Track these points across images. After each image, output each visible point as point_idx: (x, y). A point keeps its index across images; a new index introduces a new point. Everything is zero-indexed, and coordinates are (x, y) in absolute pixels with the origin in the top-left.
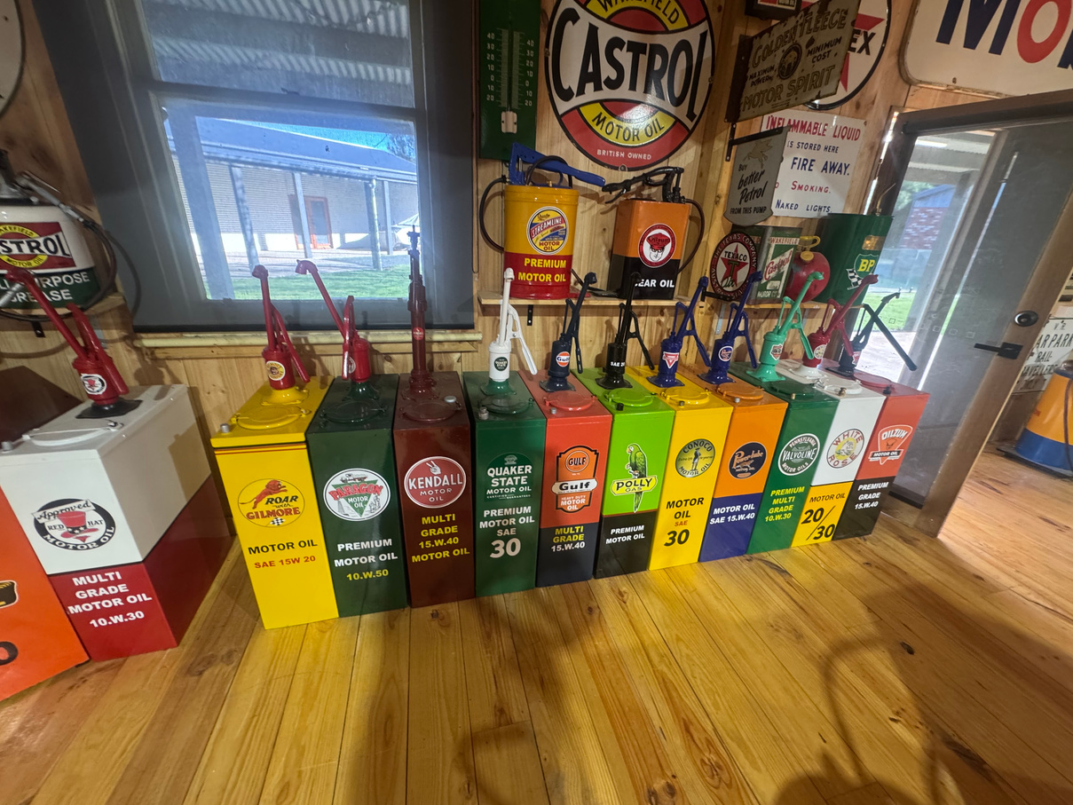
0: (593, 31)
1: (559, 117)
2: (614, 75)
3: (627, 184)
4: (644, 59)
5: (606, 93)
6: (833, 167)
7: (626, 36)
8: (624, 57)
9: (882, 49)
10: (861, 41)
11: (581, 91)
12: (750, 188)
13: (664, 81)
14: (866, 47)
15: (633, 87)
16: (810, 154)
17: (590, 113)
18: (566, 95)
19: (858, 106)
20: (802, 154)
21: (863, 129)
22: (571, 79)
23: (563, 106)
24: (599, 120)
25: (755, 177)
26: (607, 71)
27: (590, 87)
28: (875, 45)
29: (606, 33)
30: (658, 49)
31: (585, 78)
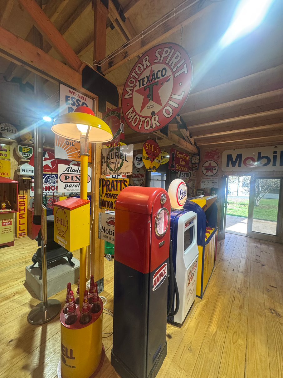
4: (185, 174)
6: (214, 182)
7: (184, 172)
8: (184, 174)
9: (218, 169)
10: (214, 169)
11: (179, 177)
14: (215, 169)
16: (210, 181)
19: (216, 175)
20: (208, 181)
21: (218, 178)
26: (182, 175)
28: (217, 169)
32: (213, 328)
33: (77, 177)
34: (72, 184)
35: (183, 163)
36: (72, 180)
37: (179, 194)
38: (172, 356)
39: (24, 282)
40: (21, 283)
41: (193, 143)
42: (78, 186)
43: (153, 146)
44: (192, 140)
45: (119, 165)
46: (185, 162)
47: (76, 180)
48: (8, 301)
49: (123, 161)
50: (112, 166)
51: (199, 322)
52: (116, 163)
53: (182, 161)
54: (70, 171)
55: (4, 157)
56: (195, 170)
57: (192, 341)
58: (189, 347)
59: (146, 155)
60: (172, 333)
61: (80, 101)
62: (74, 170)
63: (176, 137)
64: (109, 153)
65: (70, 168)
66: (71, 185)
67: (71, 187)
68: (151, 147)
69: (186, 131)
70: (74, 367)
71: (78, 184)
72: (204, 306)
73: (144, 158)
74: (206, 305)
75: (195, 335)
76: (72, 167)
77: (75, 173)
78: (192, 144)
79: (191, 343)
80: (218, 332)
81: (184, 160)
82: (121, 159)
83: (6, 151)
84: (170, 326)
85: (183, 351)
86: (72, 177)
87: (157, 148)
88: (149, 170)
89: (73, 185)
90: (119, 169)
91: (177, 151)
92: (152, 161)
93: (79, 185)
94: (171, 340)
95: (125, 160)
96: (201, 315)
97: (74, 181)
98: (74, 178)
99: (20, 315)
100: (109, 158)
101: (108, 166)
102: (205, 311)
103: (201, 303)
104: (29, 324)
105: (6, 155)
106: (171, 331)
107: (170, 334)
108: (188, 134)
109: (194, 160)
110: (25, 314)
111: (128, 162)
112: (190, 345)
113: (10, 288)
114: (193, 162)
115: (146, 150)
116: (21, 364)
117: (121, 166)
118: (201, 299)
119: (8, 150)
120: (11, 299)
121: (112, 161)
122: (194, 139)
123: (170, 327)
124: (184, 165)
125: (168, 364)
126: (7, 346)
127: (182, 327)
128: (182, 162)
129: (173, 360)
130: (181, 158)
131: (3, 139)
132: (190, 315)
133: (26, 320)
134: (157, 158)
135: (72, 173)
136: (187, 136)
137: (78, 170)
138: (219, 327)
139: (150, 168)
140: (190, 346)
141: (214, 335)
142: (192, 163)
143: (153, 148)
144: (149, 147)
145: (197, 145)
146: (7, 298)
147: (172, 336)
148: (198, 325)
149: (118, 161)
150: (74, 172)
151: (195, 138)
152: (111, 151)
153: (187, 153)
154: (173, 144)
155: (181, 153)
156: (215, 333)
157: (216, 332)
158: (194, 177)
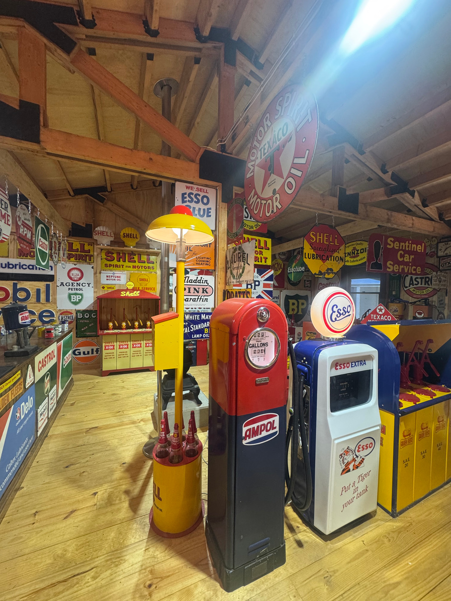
0: (411, 277)
1: (405, 291)
2: (417, 283)
3: (415, 302)
4: (423, 280)
5: (415, 286)
7: (419, 277)
8: (419, 280)
11: (409, 286)
12: (441, 302)
13: (429, 283)
15: (421, 284)
17: (411, 290)
18: (407, 287)
22: (407, 284)
23: (406, 289)
24: (414, 290)
25: (442, 300)
26: (415, 282)
27: (411, 286)
29: (414, 277)
30: (428, 278)
31: (410, 284)
32: (394, 575)
33: (195, 289)
34: (189, 297)
35: (407, 258)
36: (189, 292)
37: (330, 312)
38: (291, 571)
39: (152, 411)
40: (149, 412)
41: (435, 216)
42: (196, 300)
43: (325, 234)
44: (431, 210)
45: (241, 271)
46: (412, 257)
47: (194, 293)
48: (133, 425)
49: (244, 264)
50: (235, 272)
51: (367, 550)
52: (238, 268)
53: (404, 254)
54: (187, 282)
55: (151, 270)
56: (446, 270)
57: (337, 570)
58: (326, 575)
59: (312, 252)
60: (306, 542)
61: (199, 195)
62: (192, 280)
63: (383, 213)
64: (232, 255)
65: (187, 278)
66: (188, 299)
67: (188, 301)
68: (321, 238)
69: (410, 197)
70: (161, 510)
71: (197, 297)
72: (393, 532)
73: (307, 256)
74: (399, 533)
75: (349, 565)
76: (189, 277)
77: (193, 284)
78: (431, 219)
79: (335, 572)
80: (402, 585)
81: (410, 253)
82: (243, 262)
83: (153, 263)
84: (308, 530)
85: (314, 575)
86: (189, 288)
87: (336, 238)
88: (318, 275)
89: (191, 299)
90: (241, 275)
91: (387, 237)
92: (324, 261)
93: (198, 299)
94: (300, 549)
95: (247, 263)
96: (378, 541)
97: (192, 294)
98: (192, 290)
99: (139, 442)
100: (232, 262)
101: (232, 273)
102: (389, 540)
103: (388, 523)
104: (143, 454)
105: (153, 268)
106: (307, 539)
107: (302, 541)
108: (417, 200)
109: (443, 250)
110: (142, 443)
111: (249, 265)
112: (331, 574)
113: (139, 413)
114: (440, 254)
115: (311, 244)
116: (124, 487)
117: (243, 272)
118: (391, 518)
119: (155, 262)
120: (136, 425)
121: (235, 265)
122: (437, 208)
123: (307, 532)
124: (409, 262)
125: (280, 577)
126: (120, 466)
127: (329, 542)
128: (402, 256)
129: (291, 577)
130: (402, 250)
131: (150, 250)
132: (354, 533)
133: (141, 449)
134: (335, 254)
135: (189, 283)
136: (415, 205)
137: (196, 280)
138: (412, 578)
139: (320, 272)
140: (331, 576)
141: (390, 585)
142: (437, 257)
143: (325, 238)
144: (318, 237)
145: (446, 219)
146: (134, 423)
147: (305, 545)
148: (362, 554)
149: (240, 265)
150: (191, 282)
151: (439, 205)
152: (234, 252)
153: (418, 238)
154: (378, 226)
155: (400, 240)
156: (394, 584)
157: (398, 583)
158: (444, 285)
